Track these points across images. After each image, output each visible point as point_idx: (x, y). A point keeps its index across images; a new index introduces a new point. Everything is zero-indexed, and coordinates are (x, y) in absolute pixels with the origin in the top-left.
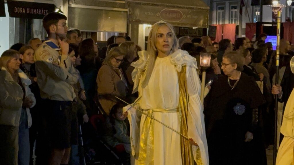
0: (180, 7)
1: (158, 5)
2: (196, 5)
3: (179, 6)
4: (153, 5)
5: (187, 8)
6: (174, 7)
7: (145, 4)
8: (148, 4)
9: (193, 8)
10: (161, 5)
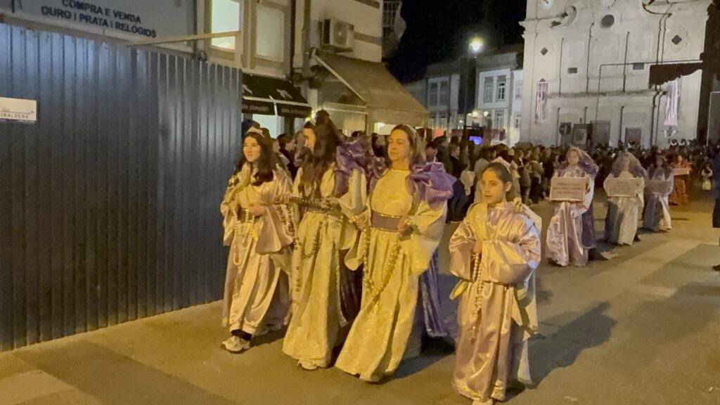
2: (419, 110)
4: (387, 109)
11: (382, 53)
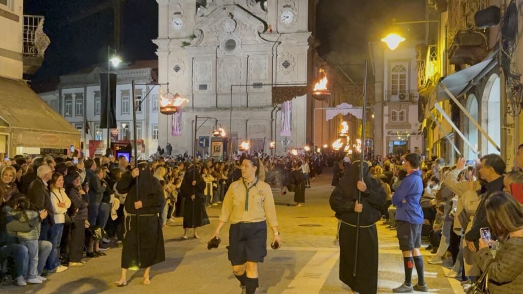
0: (57, 133)
1: (38, 131)
2: (70, 131)
3: (56, 131)
4: (34, 131)
5: (63, 133)
6: (51, 132)
7: (27, 130)
8: (30, 130)
9: (67, 134)
10: (41, 131)
11: (24, 69)
